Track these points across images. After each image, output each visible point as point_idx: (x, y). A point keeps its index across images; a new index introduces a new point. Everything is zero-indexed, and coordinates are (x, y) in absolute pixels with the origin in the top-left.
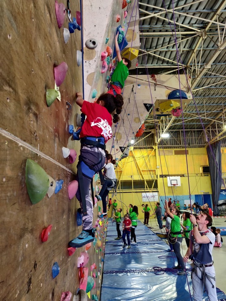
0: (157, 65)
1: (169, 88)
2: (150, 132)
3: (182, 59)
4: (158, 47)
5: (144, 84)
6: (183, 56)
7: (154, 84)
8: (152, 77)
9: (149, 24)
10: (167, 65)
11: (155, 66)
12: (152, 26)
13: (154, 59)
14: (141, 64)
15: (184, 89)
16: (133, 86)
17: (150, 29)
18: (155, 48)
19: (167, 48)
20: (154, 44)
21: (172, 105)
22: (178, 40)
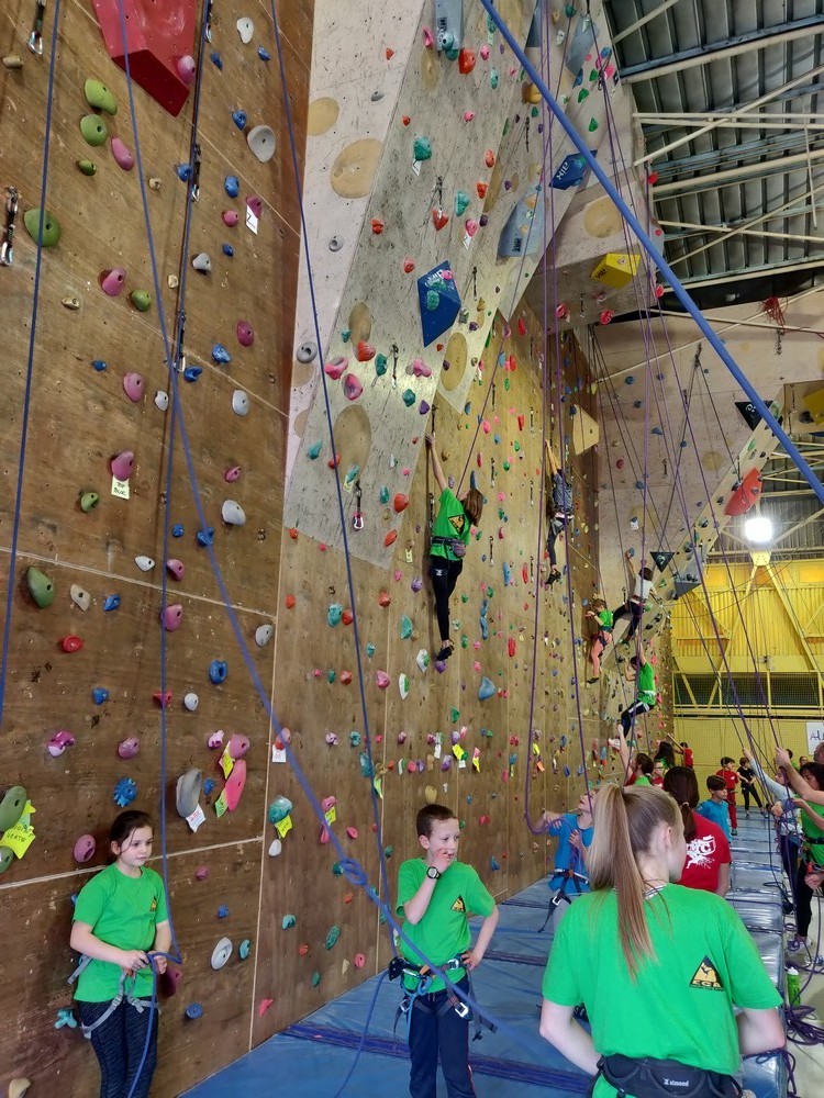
0: (787, 263)
5: (737, 336)
7: (775, 330)
8: (766, 309)
11: (780, 266)
13: (772, 248)
16: (700, 349)
17: (721, 160)
18: (761, 210)
19: (809, 202)
20: (756, 200)
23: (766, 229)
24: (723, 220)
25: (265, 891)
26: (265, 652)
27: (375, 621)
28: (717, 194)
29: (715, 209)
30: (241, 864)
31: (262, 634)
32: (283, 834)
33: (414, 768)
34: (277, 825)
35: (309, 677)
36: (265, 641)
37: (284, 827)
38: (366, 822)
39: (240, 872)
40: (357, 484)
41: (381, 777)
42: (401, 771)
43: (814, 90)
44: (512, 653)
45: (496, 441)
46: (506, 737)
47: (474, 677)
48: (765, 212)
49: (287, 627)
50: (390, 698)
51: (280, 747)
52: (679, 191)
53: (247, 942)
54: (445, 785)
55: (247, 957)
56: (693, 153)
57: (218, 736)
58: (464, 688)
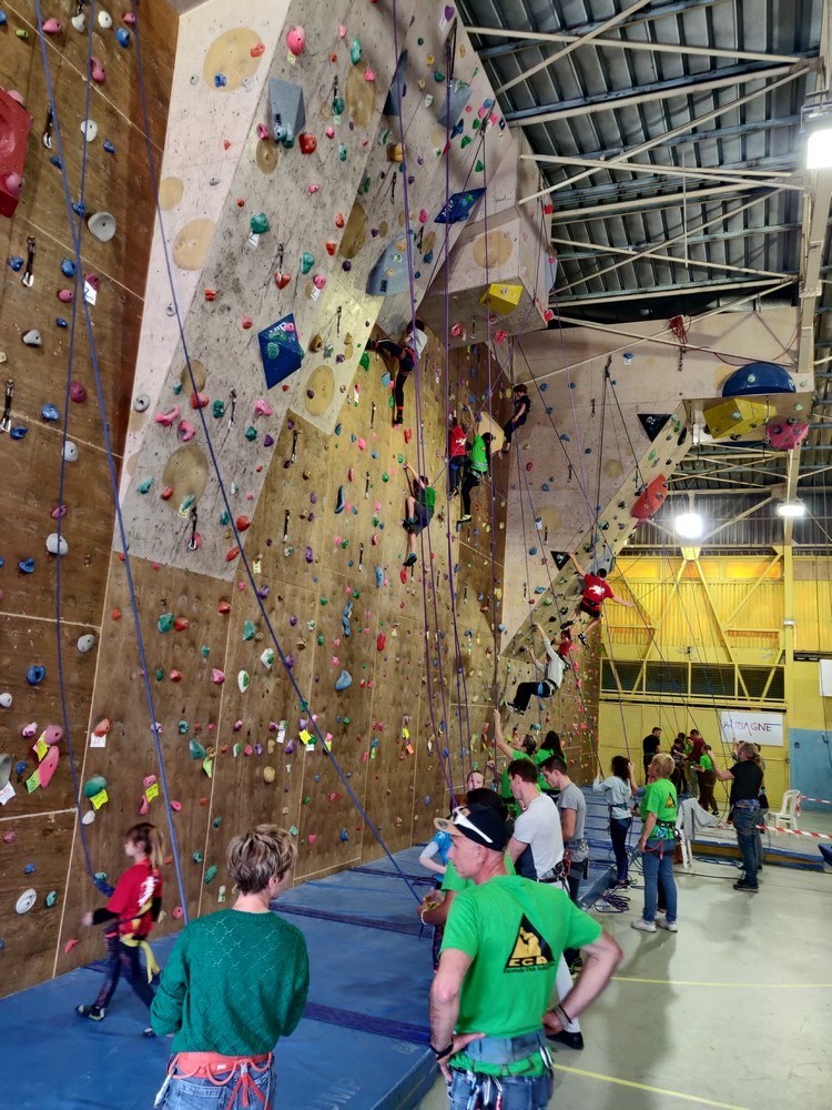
0: (692, 284)
1: (729, 360)
2: (768, 495)
3: (774, 258)
4: (671, 234)
5: (643, 351)
6: (774, 247)
7: (677, 348)
8: (671, 327)
9: (614, 181)
10: (728, 280)
11: (687, 287)
12: (621, 185)
13: (677, 270)
14: (640, 286)
15: (786, 360)
16: (610, 361)
17: (620, 193)
18: (663, 237)
19: (706, 231)
20: (658, 228)
21: (736, 415)
22: (731, 206)
23: (670, 255)
24: (630, 243)
25: (76, 853)
26: (88, 658)
27: (212, 626)
28: (621, 220)
29: (621, 233)
30: (51, 831)
31: (84, 643)
32: (97, 807)
33: (250, 751)
34: (92, 799)
35: (134, 676)
36: (86, 649)
37: (99, 800)
38: (193, 797)
39: (50, 837)
40: (194, 510)
41: (212, 759)
42: (235, 754)
43: (694, 138)
44: (380, 648)
45: (374, 457)
46: (367, 723)
47: (331, 671)
48: (667, 238)
49: (112, 635)
50: (226, 692)
51: (100, 734)
52: (586, 216)
53: (53, 893)
54: (288, 766)
55: (53, 906)
56: (594, 184)
57: (32, 728)
58: (317, 681)
